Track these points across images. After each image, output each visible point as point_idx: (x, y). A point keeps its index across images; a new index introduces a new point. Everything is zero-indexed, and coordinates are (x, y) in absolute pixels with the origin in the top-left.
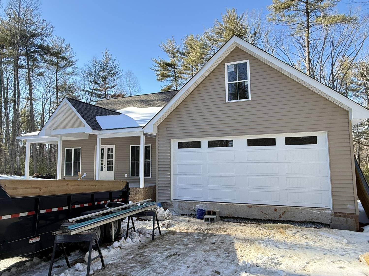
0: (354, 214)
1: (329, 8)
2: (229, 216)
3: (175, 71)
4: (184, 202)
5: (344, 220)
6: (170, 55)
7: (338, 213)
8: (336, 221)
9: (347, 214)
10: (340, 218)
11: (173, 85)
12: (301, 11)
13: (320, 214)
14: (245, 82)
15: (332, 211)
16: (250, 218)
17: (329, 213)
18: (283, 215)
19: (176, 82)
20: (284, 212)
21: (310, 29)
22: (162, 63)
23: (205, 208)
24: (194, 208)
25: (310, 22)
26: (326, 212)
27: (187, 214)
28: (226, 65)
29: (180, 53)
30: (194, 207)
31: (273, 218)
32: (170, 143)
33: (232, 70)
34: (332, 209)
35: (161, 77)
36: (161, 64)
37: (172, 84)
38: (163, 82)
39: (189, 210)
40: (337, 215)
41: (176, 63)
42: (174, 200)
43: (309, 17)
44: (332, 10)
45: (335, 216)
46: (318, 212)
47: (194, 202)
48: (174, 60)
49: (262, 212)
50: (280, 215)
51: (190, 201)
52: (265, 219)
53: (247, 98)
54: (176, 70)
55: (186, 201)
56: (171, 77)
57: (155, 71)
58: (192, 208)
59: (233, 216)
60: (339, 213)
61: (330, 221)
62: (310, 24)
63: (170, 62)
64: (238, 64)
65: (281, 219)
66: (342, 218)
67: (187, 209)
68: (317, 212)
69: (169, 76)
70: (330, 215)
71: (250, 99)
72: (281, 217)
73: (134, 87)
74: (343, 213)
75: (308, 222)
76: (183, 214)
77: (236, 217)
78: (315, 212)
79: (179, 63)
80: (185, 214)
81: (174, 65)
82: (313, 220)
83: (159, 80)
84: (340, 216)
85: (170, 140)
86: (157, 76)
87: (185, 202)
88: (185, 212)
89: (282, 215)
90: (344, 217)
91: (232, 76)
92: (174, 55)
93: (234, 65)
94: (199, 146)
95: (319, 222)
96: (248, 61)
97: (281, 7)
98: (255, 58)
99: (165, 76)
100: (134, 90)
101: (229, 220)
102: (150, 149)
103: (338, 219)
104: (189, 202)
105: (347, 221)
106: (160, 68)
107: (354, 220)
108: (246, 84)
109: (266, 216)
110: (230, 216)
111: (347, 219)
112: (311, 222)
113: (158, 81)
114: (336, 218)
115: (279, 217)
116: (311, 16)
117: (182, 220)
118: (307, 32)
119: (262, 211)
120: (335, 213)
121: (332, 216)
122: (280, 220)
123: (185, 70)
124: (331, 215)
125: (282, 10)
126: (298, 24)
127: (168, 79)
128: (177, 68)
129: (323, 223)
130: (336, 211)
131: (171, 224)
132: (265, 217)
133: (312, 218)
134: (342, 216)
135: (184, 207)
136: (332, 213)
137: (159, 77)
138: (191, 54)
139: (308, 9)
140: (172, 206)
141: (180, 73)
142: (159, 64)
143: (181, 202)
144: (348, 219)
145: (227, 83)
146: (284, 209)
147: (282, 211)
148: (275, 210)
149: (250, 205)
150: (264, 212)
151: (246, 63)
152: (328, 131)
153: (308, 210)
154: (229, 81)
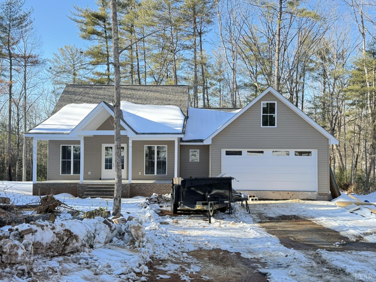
0: (327, 194)
8: (319, 198)
9: (325, 194)
16: (273, 199)
26: (314, 193)
28: (262, 102)
31: (287, 198)
32: (221, 151)
33: (266, 106)
34: (317, 191)
45: (319, 195)
46: (311, 194)
53: (274, 125)
60: (321, 193)
61: (316, 198)
64: (269, 103)
66: (322, 196)
71: (276, 126)
72: (291, 197)
75: (305, 199)
82: (308, 198)
84: (321, 195)
85: (221, 149)
90: (323, 195)
91: (265, 111)
94: (241, 154)
95: (311, 199)
96: (276, 102)
98: (280, 101)
108: (274, 116)
110: (262, 198)
114: (319, 196)
119: (280, 194)
124: (317, 195)
129: (313, 199)
130: (319, 193)
132: (282, 198)
144: (325, 196)
145: (262, 114)
146: (293, 193)
147: (292, 194)
148: (288, 193)
149: (274, 191)
150: (282, 195)
151: (274, 103)
152: (318, 150)
153: (306, 192)
154: (263, 113)
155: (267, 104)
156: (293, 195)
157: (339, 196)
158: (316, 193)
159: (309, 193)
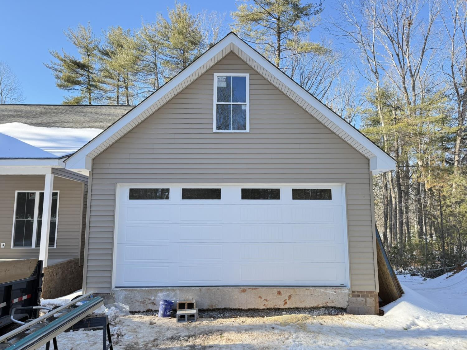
0: (373, 292)
1: (303, 32)
2: (211, 308)
3: (88, 76)
4: (135, 290)
5: (362, 300)
6: (82, 50)
7: (356, 292)
8: (354, 303)
9: (367, 293)
10: (359, 298)
11: (84, 97)
12: (272, 28)
13: (335, 295)
14: (242, 106)
15: (349, 289)
16: (243, 308)
17: (345, 293)
18: (289, 299)
19: (90, 94)
20: (290, 295)
21: (281, 53)
22: (68, 61)
23: (173, 298)
24: (154, 300)
25: (281, 44)
26: (342, 291)
27: (141, 311)
28: (216, 75)
29: (99, 51)
30: (153, 298)
31: (276, 305)
32: (115, 190)
33: (224, 85)
34: (348, 283)
35: (64, 82)
36: (65, 61)
37: (82, 95)
38: (66, 90)
39: (144, 303)
40: (356, 295)
41: (90, 64)
42: (116, 287)
43: (281, 39)
44: (306, 36)
45: (353, 296)
46: (334, 293)
47: (154, 288)
48: (89, 60)
49: (261, 298)
50: (285, 300)
51: (147, 289)
52: (265, 307)
53: (244, 129)
54: (91, 75)
55: (139, 289)
56: (82, 85)
57: (55, 71)
58: (150, 300)
59: (217, 307)
60: (358, 292)
61: (347, 304)
62: (282, 47)
63: (82, 61)
64: (232, 77)
65: (286, 306)
66: (360, 299)
67: (140, 302)
68: (332, 292)
69: (78, 83)
70: (347, 296)
71: (248, 130)
72: (286, 303)
73: (10, 92)
74: (361, 292)
75: (320, 308)
76: (133, 311)
77: (222, 309)
78: (329, 293)
79: (96, 65)
80: (137, 310)
81: (88, 67)
82: (327, 304)
83: (60, 86)
84: (359, 296)
85: (115, 185)
86: (56, 80)
87: (138, 291)
88: (137, 307)
89: (287, 300)
90: (363, 296)
92: (88, 52)
93: (227, 77)
94: (167, 197)
95: (335, 306)
96: (247, 76)
97: (249, 17)
98: (257, 72)
99: (72, 82)
100: (9, 96)
101: (211, 314)
102: (57, 198)
103: (356, 300)
104: (145, 290)
105: (366, 302)
106: (63, 68)
107: (373, 300)
108: (243, 108)
109: (266, 303)
110: (214, 308)
111: (366, 300)
112: (323, 307)
113: (58, 88)
114: (354, 299)
115: (284, 303)
116: (282, 38)
117: (140, 324)
118: (277, 55)
119: (260, 295)
120: (353, 292)
121: (349, 297)
122: (285, 308)
123: (106, 77)
124: (349, 295)
125: (249, 22)
126: (268, 44)
127: (77, 87)
128: (94, 72)
129: (339, 306)
130: (354, 290)
131: (123, 333)
132: (265, 305)
133: (326, 301)
134: (360, 296)
135: (136, 298)
136: (350, 293)
137: (59, 82)
138: (119, 56)
139: (279, 28)
140: (114, 298)
141: (99, 81)
142: (61, 60)
143: (130, 290)
144: (368, 299)
145: (215, 102)
146: (291, 291)
147: (288, 295)
148: (279, 293)
149: (244, 288)
150: (264, 298)
151: (244, 78)
152: (346, 184)
153: (322, 290)
154: (218, 101)
155: (228, 78)
156: (290, 297)
157: (400, 296)
158: (346, 291)
159: (330, 291)
